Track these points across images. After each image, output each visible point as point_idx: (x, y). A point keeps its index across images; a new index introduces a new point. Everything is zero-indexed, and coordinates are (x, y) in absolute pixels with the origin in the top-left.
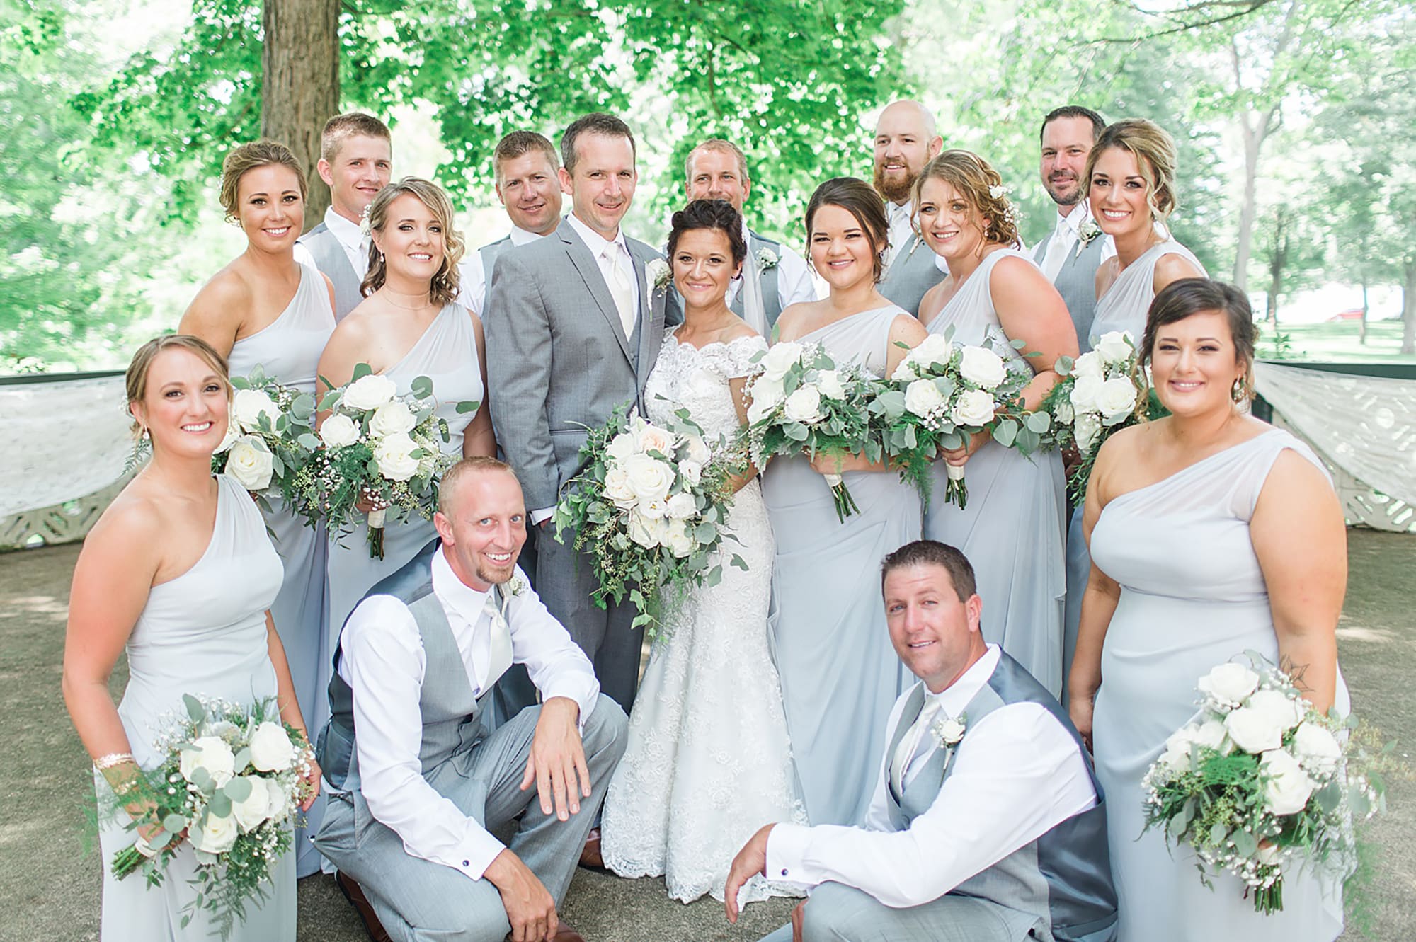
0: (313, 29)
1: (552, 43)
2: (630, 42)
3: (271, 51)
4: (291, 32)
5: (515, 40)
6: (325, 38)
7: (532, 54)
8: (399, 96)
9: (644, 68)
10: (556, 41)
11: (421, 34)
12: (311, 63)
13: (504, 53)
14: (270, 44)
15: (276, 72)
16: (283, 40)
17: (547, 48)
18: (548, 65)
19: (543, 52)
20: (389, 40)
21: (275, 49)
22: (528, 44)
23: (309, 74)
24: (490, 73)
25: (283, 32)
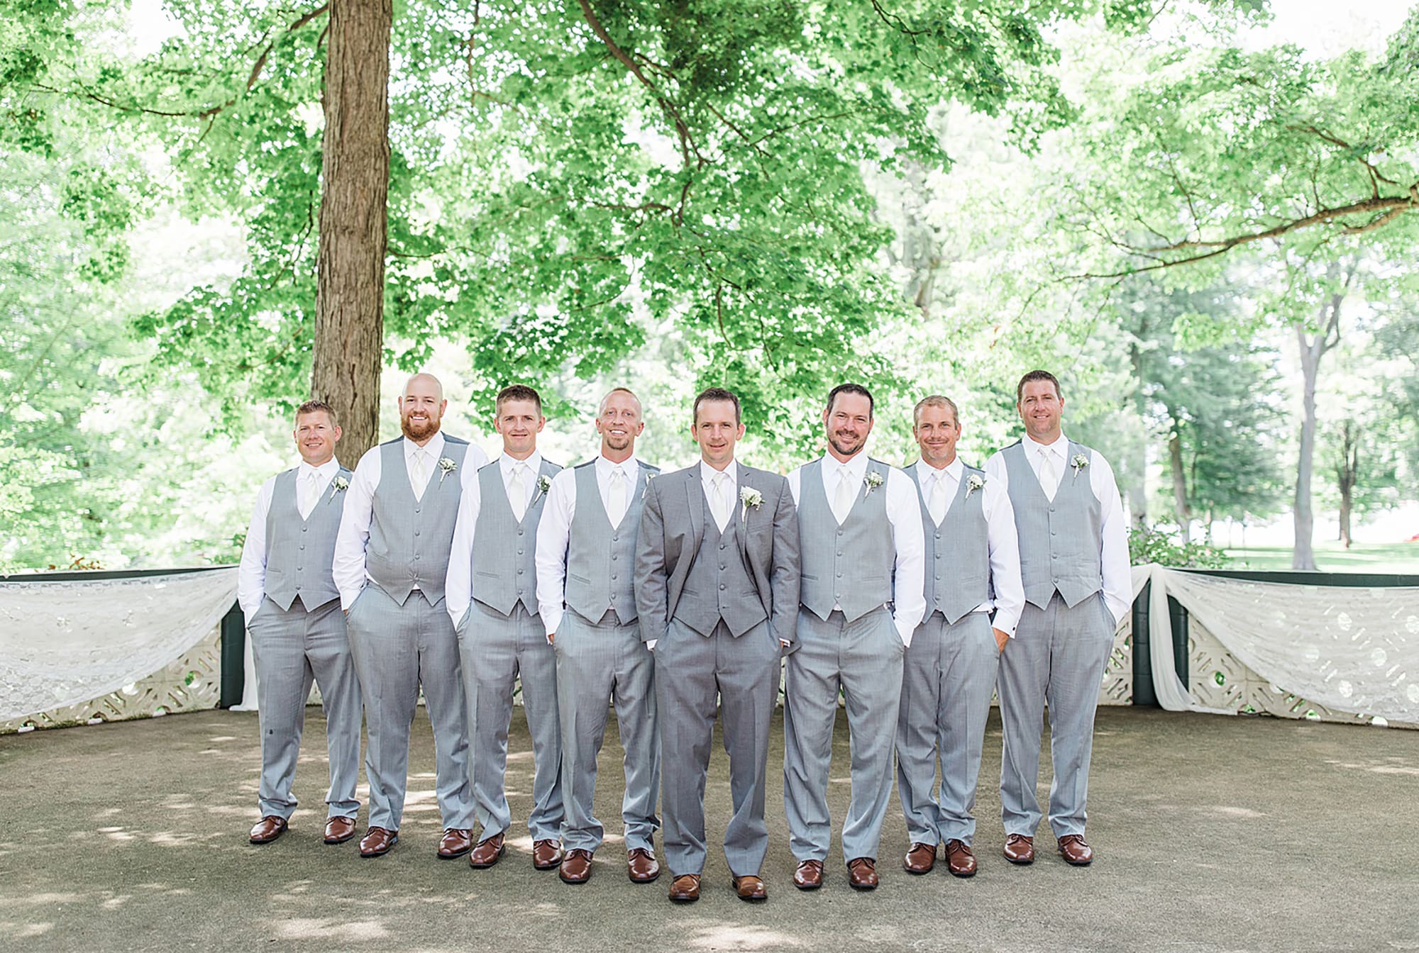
0: (362, 278)
1: (578, 283)
2: (648, 283)
3: (324, 296)
4: (342, 280)
5: (546, 282)
6: (370, 286)
7: (561, 292)
8: (436, 330)
9: (659, 306)
10: (582, 281)
11: (457, 274)
12: (359, 306)
13: (536, 292)
14: (324, 290)
15: (328, 314)
16: (335, 286)
17: (574, 286)
18: (575, 302)
19: (571, 291)
20: (428, 280)
21: (328, 295)
22: (557, 285)
23: (356, 316)
24: (524, 310)
25: (335, 279)
